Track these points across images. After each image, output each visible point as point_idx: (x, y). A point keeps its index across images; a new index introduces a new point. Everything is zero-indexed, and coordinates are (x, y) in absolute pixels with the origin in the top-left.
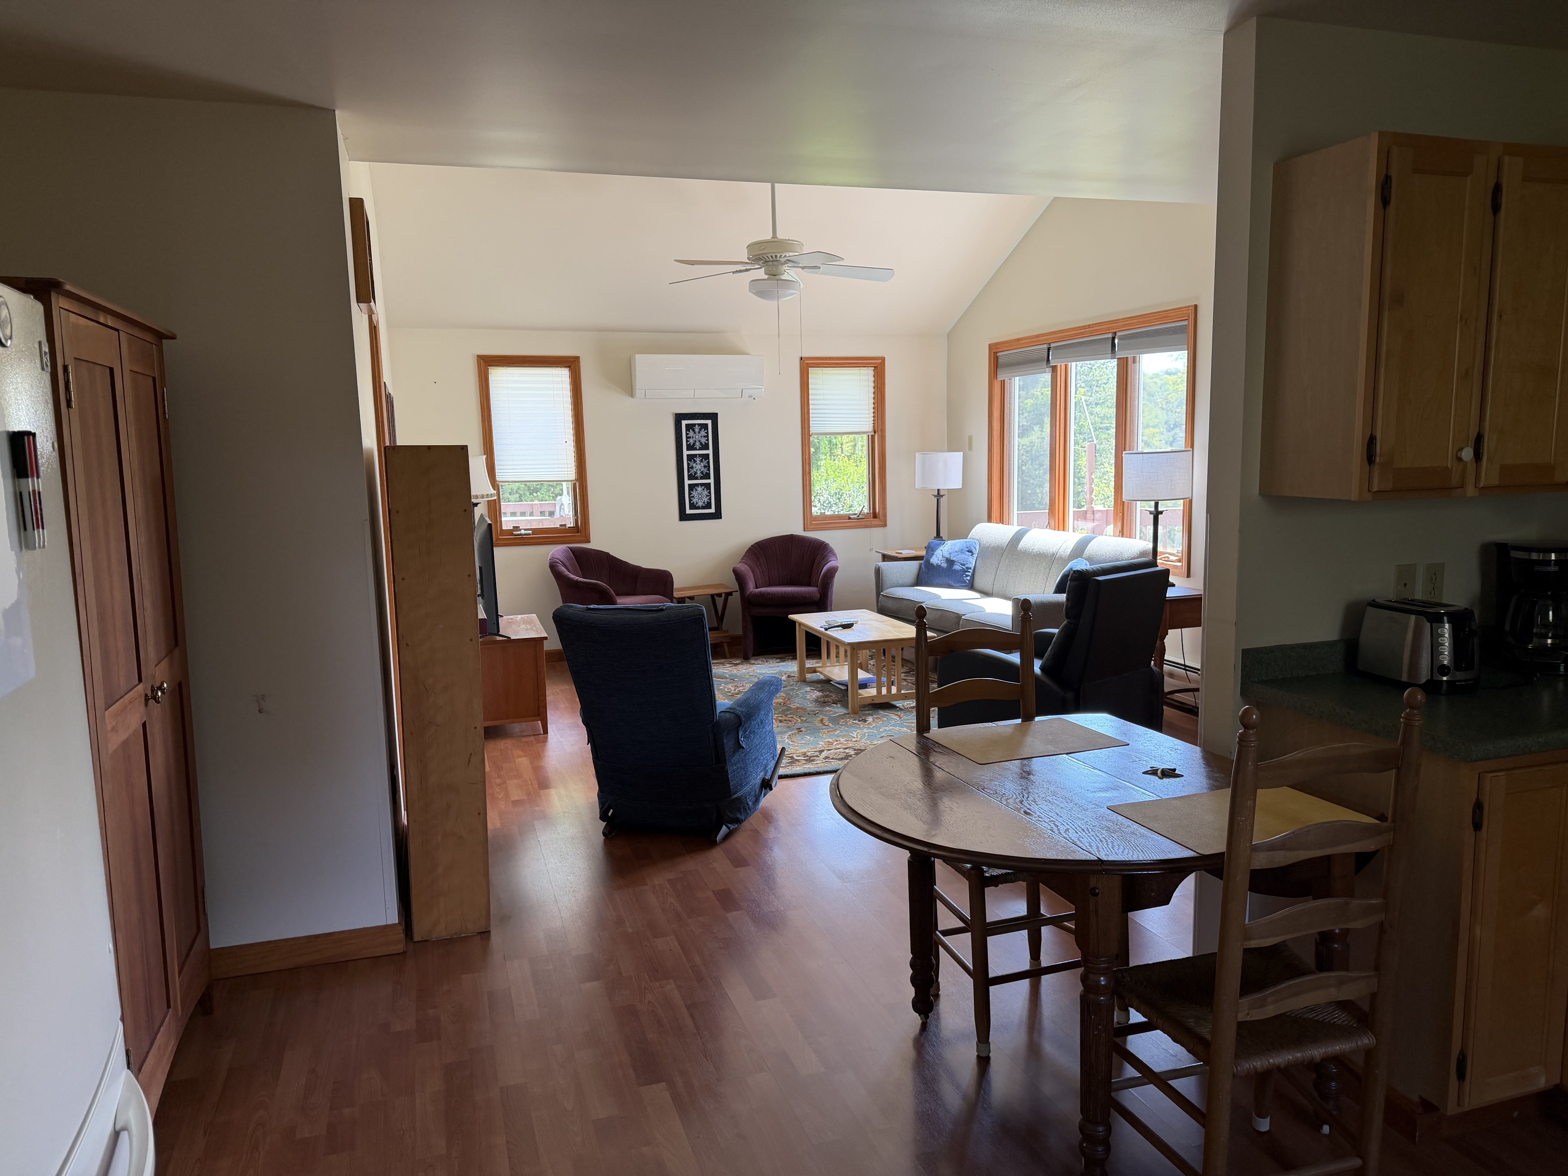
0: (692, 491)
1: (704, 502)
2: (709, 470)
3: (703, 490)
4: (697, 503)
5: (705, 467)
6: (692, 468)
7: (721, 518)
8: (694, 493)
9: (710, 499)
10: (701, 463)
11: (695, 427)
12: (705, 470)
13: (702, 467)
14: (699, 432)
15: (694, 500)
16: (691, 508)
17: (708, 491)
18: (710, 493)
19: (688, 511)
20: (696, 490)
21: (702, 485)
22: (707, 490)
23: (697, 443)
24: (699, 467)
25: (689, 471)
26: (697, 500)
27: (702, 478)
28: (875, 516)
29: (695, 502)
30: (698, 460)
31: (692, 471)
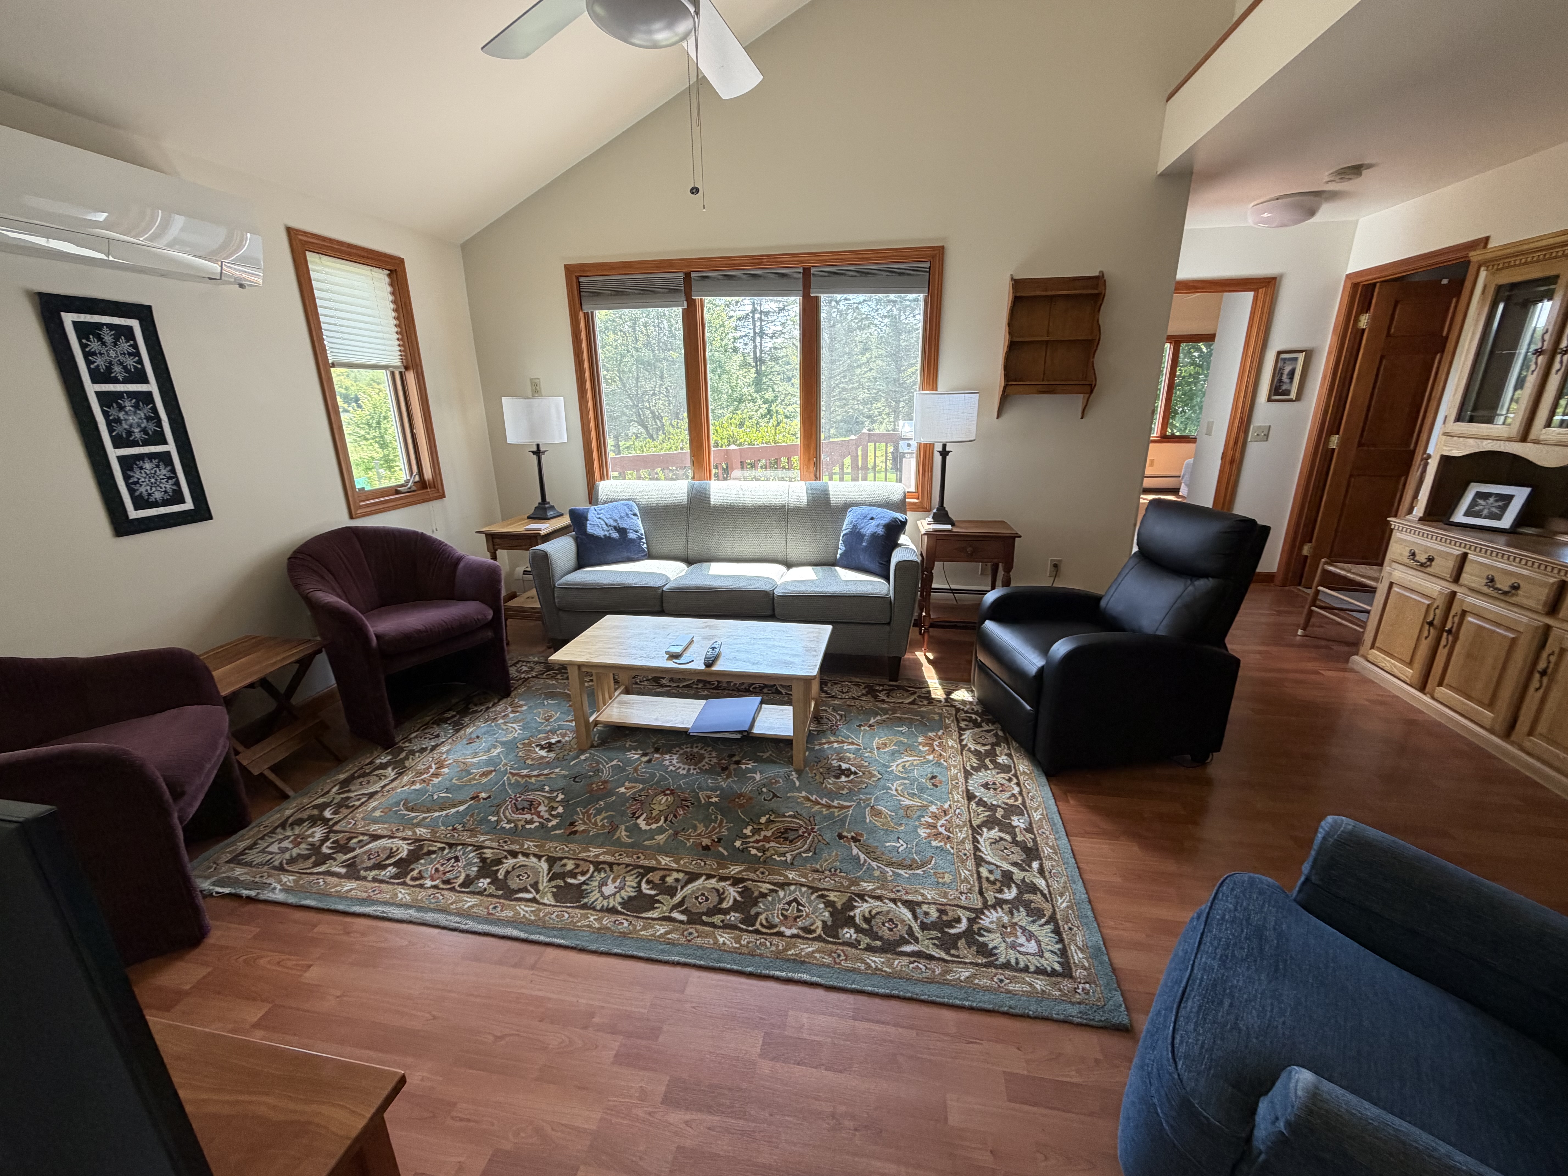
0: (132, 470)
1: (166, 492)
2: (159, 424)
3: (158, 466)
4: (150, 495)
5: (148, 419)
6: (118, 421)
7: (211, 518)
8: (137, 475)
9: (177, 483)
10: (138, 412)
11: (101, 330)
12: (151, 427)
13: (141, 419)
14: (115, 345)
15: (143, 490)
16: (137, 508)
17: (169, 468)
18: (173, 471)
19: (133, 514)
20: (141, 468)
21: (151, 456)
22: (166, 466)
23: (117, 369)
24: (133, 419)
25: (111, 430)
26: (148, 488)
27: (146, 443)
28: (422, 484)
29: (145, 494)
30: (128, 405)
31: (119, 429)
